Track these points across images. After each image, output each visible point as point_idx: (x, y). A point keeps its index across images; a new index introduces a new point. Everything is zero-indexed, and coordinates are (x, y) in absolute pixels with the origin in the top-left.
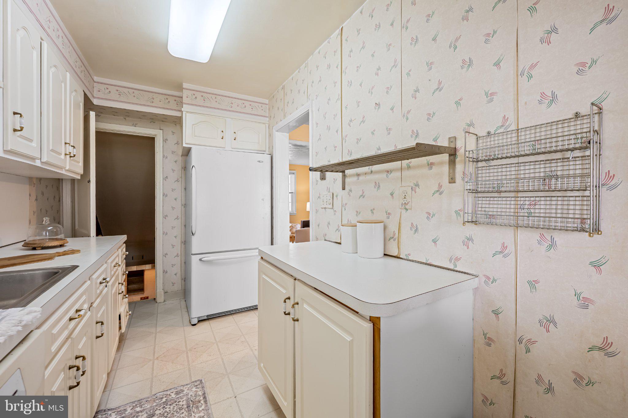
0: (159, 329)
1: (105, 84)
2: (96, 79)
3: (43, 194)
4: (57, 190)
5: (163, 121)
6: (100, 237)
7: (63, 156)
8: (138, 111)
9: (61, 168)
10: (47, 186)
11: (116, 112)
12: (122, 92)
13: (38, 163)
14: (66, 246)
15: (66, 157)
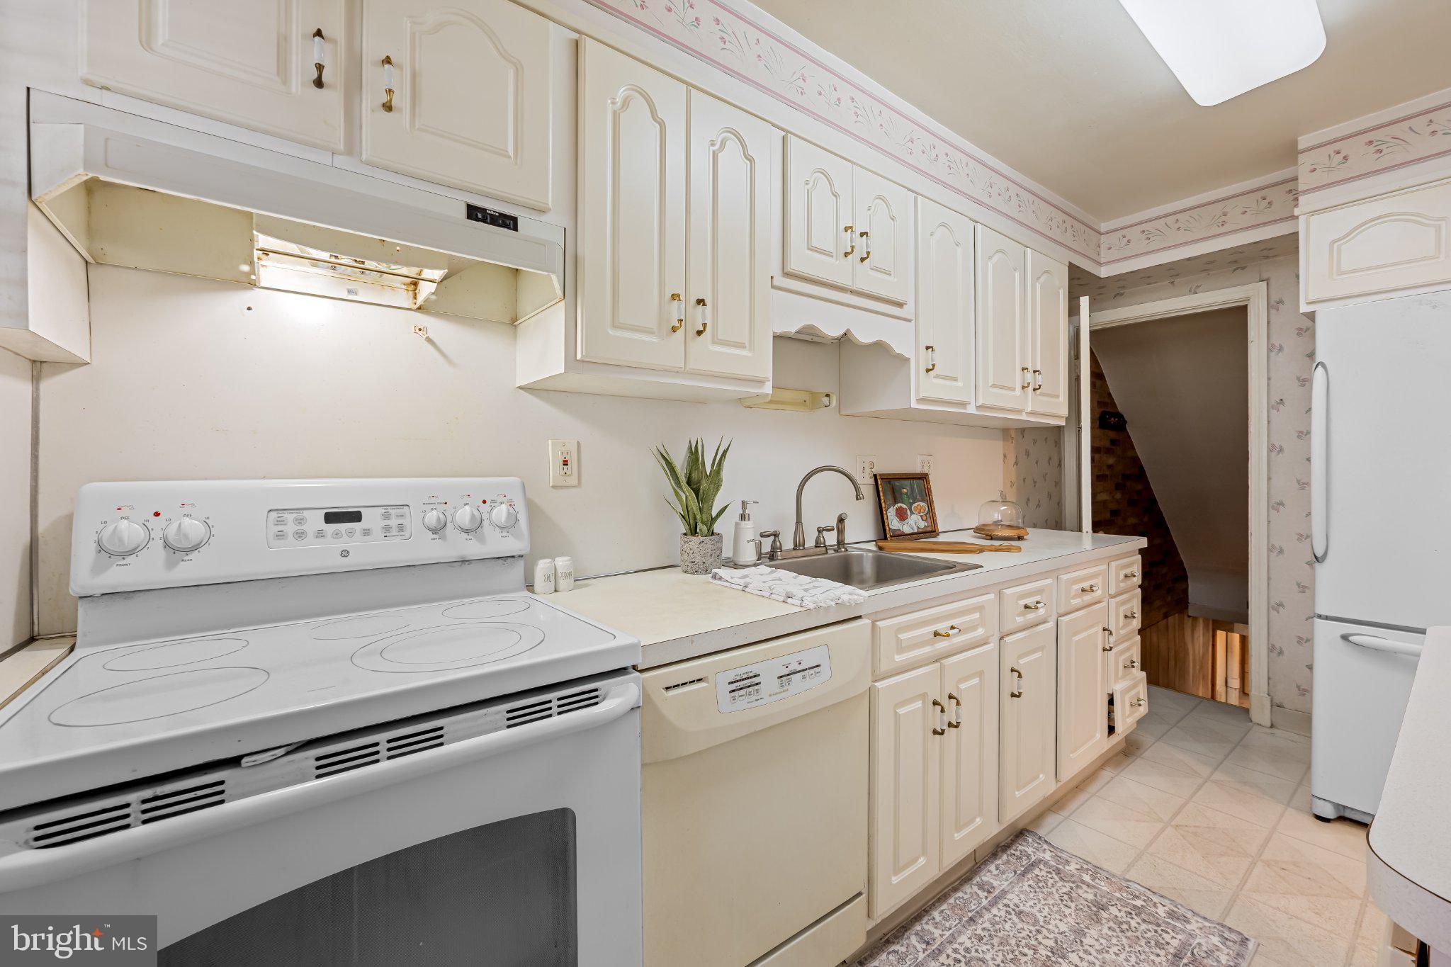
0: (1218, 776)
1: (1117, 230)
2: (1104, 227)
3: (1028, 454)
4: (1056, 446)
5: (1268, 257)
6: (1101, 535)
7: (1018, 391)
8: (1189, 259)
9: (1020, 412)
10: (1035, 441)
11: (1149, 277)
12: (1153, 230)
13: (971, 409)
14: (1025, 539)
15: (1024, 392)
